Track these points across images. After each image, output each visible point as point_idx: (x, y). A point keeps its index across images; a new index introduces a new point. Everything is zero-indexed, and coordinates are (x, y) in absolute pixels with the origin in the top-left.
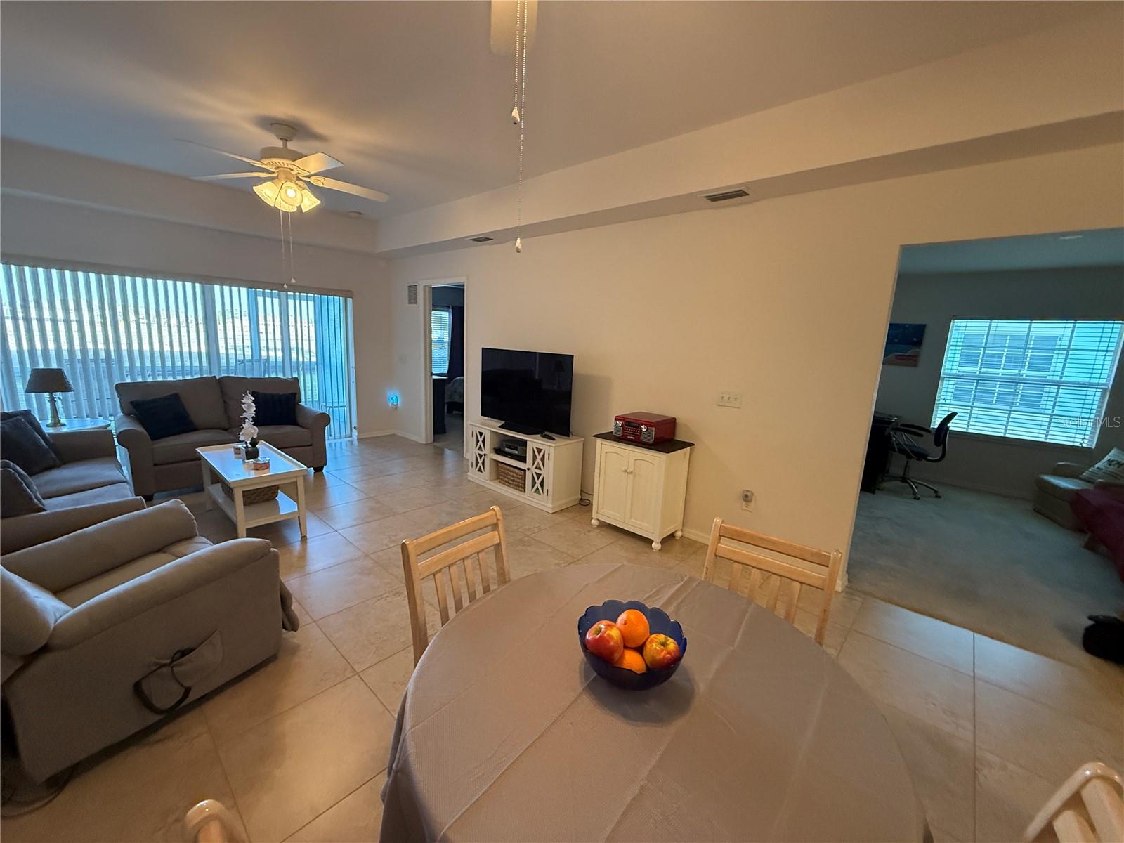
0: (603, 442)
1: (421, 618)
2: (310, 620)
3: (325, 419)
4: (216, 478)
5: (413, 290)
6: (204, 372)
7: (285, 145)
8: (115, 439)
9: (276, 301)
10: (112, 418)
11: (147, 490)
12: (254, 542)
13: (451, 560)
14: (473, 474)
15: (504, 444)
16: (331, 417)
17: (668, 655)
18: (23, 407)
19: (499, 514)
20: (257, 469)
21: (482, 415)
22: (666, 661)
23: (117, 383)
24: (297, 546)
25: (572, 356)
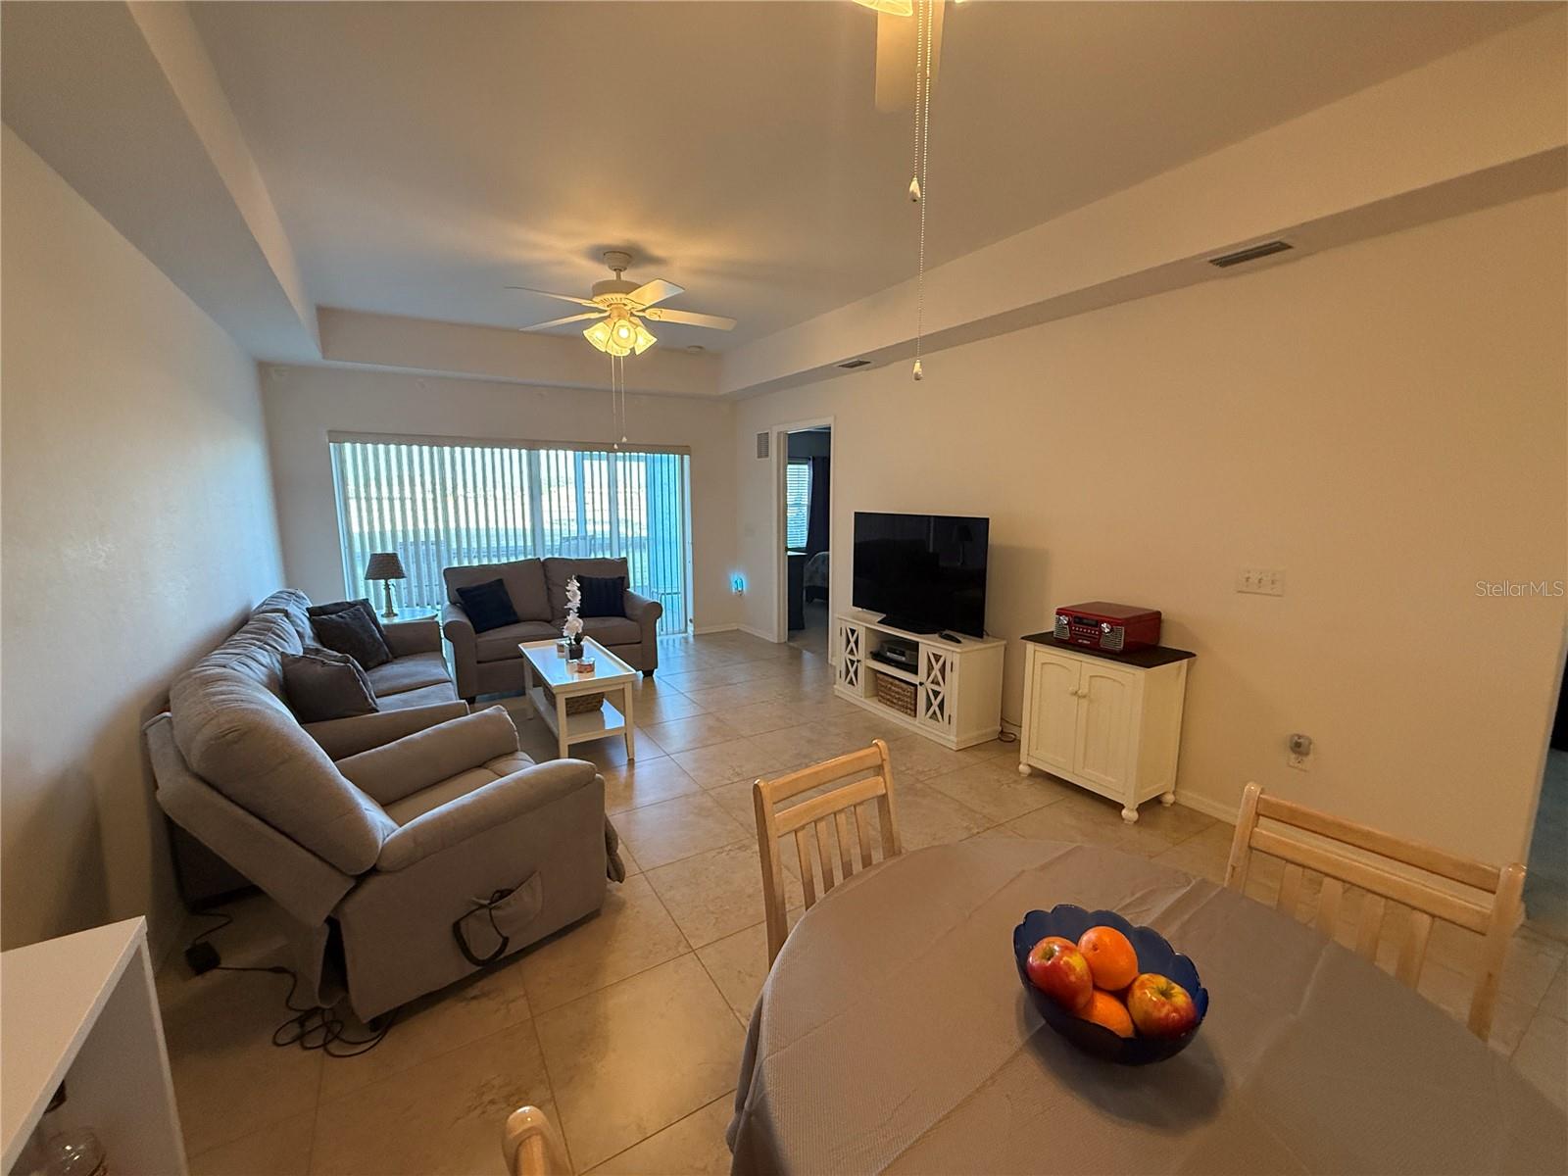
0: (1037, 648)
1: (778, 892)
2: (638, 871)
3: (656, 609)
4: (539, 680)
5: (763, 440)
6: (528, 552)
7: (619, 276)
8: (442, 631)
9: (604, 463)
10: (439, 607)
11: (471, 691)
12: (576, 765)
13: (819, 813)
14: (841, 687)
15: (886, 646)
16: (663, 607)
17: (1174, 1014)
18: (362, 596)
19: (885, 751)
20: (581, 672)
21: (854, 605)
22: (1171, 1020)
23: (445, 567)
24: (624, 770)
25: (987, 519)
